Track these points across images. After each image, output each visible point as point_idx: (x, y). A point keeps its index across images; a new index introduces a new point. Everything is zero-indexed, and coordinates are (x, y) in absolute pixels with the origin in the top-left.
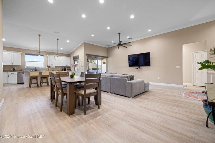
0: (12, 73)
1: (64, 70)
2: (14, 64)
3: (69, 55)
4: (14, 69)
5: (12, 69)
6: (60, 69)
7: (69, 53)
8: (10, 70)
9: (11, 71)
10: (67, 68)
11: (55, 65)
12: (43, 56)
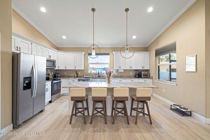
0: (73, 80)
1: (138, 75)
2: (77, 69)
3: (146, 49)
4: (77, 74)
6: (131, 73)
7: (147, 46)
8: (74, 75)
10: (142, 72)
11: (123, 68)
12: (108, 54)
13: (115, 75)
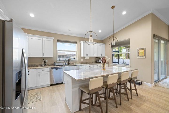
5: (43, 63)
6: (93, 60)
7: (103, 39)
9: (41, 66)
11: (89, 55)
12: (76, 43)
13: (82, 62)
